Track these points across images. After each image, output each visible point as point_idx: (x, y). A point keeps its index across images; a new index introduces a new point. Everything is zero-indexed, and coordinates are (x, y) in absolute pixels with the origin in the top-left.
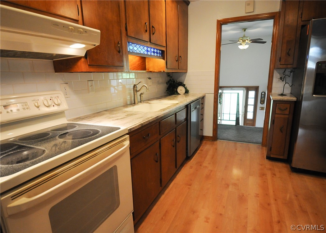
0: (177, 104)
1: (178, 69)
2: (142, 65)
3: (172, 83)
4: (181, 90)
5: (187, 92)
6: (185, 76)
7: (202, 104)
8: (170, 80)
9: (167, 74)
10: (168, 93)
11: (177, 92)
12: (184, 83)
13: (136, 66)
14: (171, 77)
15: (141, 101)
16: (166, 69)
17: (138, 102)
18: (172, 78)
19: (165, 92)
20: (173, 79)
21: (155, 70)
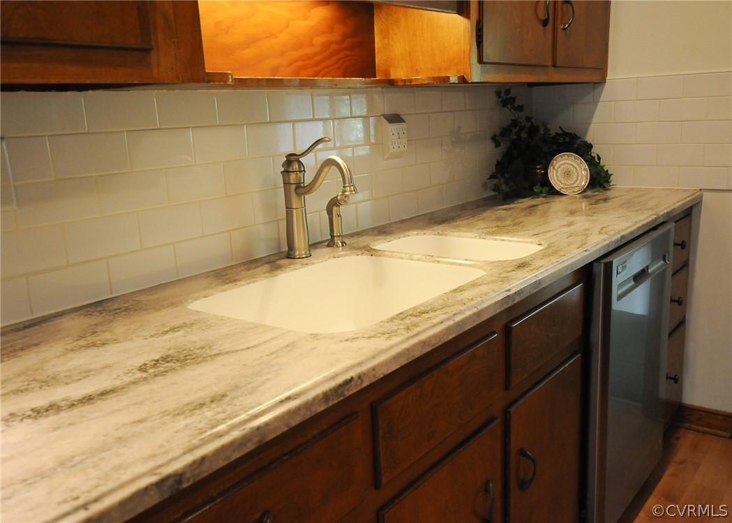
0: (522, 265)
1: (554, 66)
2: (352, 48)
3: (524, 135)
4: (568, 174)
5: (599, 180)
6: (596, 102)
7: (683, 245)
8: (514, 123)
9: (498, 94)
10: (496, 189)
11: (546, 182)
12: (589, 138)
13: (309, 57)
14: (520, 108)
15: (333, 236)
16: (479, 65)
17: (314, 246)
18: (523, 115)
19: (485, 185)
20: (528, 119)
21: (417, 72)
